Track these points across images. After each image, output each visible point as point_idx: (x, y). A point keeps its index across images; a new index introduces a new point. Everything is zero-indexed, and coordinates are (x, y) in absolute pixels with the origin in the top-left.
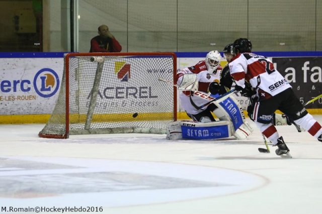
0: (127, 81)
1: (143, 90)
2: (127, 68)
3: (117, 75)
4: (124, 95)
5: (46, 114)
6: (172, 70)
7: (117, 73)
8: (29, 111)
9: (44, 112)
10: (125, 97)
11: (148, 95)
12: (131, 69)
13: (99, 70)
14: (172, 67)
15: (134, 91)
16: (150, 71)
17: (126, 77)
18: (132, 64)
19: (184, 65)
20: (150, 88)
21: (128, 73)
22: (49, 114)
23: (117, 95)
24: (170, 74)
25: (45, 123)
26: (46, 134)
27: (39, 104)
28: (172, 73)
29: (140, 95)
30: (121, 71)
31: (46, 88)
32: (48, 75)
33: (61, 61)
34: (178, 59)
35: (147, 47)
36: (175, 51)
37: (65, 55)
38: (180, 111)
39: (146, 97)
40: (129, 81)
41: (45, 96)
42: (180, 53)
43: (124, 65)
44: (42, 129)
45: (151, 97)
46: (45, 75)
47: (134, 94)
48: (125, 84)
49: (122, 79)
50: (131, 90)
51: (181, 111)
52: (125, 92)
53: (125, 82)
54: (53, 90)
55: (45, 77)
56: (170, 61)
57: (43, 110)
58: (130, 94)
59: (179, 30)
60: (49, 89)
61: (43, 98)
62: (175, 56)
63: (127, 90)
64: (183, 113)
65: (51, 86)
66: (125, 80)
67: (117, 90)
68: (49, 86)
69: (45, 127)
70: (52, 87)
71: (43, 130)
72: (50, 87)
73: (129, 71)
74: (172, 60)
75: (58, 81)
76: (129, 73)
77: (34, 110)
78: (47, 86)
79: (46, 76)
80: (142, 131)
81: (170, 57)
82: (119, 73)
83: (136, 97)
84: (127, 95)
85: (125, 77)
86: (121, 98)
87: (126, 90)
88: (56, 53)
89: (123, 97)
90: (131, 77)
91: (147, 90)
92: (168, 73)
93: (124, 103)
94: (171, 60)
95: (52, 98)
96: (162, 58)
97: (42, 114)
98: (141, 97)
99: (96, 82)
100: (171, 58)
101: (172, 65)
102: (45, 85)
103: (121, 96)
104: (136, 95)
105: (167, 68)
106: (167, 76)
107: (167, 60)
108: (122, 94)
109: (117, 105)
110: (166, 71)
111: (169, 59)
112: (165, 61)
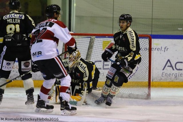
7: (104, 50)
8: (34, 78)
13: (90, 47)
19: (157, 44)
24: (146, 51)
34: (153, 40)
36: (150, 33)
42: (154, 35)
43: (110, 43)
56: (146, 42)
59: (153, 17)
62: (150, 37)
63: (111, 63)
67: (103, 63)
74: (148, 41)
77: (39, 77)
81: (146, 38)
92: (144, 51)
99: (88, 57)
103: (106, 68)
105: (144, 47)
106: (144, 54)
107: (144, 41)
108: (108, 66)
109: (103, 75)
110: (143, 49)
111: (146, 40)
112: (143, 41)
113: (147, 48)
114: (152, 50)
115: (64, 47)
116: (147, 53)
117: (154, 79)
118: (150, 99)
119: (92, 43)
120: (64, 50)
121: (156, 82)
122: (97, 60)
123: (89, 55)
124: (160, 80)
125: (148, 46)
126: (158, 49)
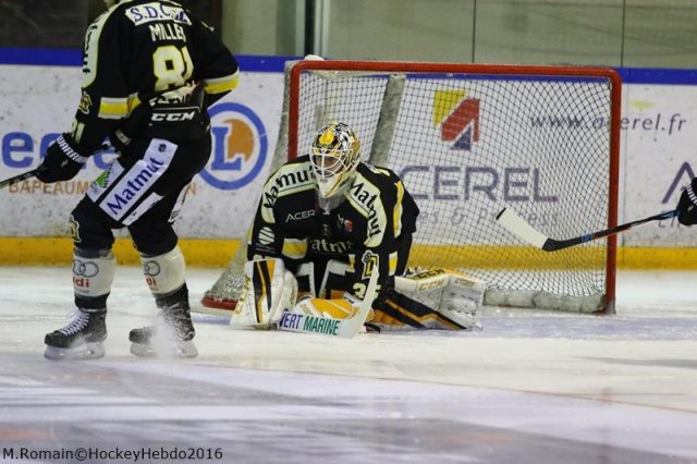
0: (467, 147)
1: (514, 177)
2: (470, 109)
3: (438, 132)
4: (460, 189)
5: (226, 239)
6: (606, 120)
7: (439, 126)
9: (219, 233)
10: (462, 197)
11: (528, 191)
12: (481, 112)
13: (387, 115)
14: (606, 114)
15: (487, 179)
16: (537, 123)
17: (466, 138)
18: (483, 97)
19: (644, 105)
20: (536, 172)
21: (472, 124)
22: (236, 239)
23: (436, 191)
24: (600, 132)
25: (222, 266)
26: (225, 300)
27: (205, 206)
28: (605, 129)
29: (506, 190)
30: (450, 119)
31: (227, 160)
32: (234, 122)
33: (275, 82)
34: (625, 87)
35: (533, 51)
36: (615, 63)
37: (290, 64)
38: (623, 244)
39: (525, 198)
40: (473, 148)
41: (224, 186)
42: (630, 70)
43: (460, 100)
44: (213, 283)
45: (537, 198)
46: (227, 121)
47: (488, 190)
48: (462, 158)
49: (452, 143)
50: (480, 175)
51: (628, 244)
52: (461, 182)
53: (462, 152)
54: (247, 167)
55: (225, 130)
56: (602, 95)
57: (215, 226)
58: (477, 188)
59: (627, 2)
60: (236, 166)
61: (217, 191)
62: (618, 79)
63: (467, 177)
64: (632, 251)
65: (242, 156)
66: (464, 145)
67: (437, 177)
68: (237, 156)
69: (223, 278)
70: (247, 158)
71: (215, 288)
72: (239, 160)
73: (477, 119)
74: (608, 93)
75: (264, 142)
76: (476, 126)
77: (191, 226)
78: (231, 156)
79: (230, 126)
80: (511, 300)
81: (601, 81)
82: (445, 126)
83: (493, 198)
84: (467, 191)
85: (463, 137)
86: (446, 197)
87: (463, 175)
88: (260, 58)
89: (456, 197)
90: (482, 136)
91: (529, 178)
92: (593, 130)
93: (456, 214)
94: (604, 91)
95: (243, 190)
96: (577, 85)
97: (214, 238)
98: (507, 198)
99: (378, 151)
100: (605, 86)
101: (608, 107)
102: (226, 152)
103: (447, 193)
104: (494, 191)
105: (591, 115)
106: (592, 140)
107: (593, 91)
108: (453, 188)
109: (437, 220)
110: (590, 124)
111: (599, 88)
112: (588, 94)
113: (602, 119)
114: (623, 125)
115: (287, 113)
116: (603, 138)
117: (630, 238)
118: (615, 313)
119: (395, 101)
120: (287, 122)
121: (637, 247)
122: (411, 164)
123: (380, 146)
124: (652, 242)
125: (609, 112)
126: (644, 123)
